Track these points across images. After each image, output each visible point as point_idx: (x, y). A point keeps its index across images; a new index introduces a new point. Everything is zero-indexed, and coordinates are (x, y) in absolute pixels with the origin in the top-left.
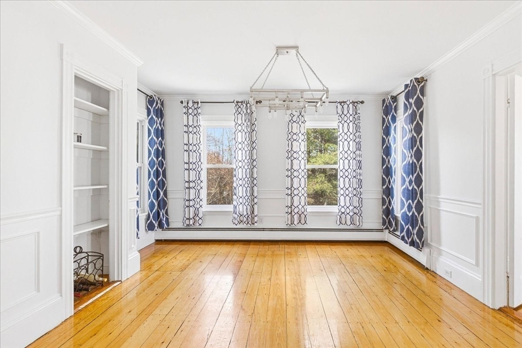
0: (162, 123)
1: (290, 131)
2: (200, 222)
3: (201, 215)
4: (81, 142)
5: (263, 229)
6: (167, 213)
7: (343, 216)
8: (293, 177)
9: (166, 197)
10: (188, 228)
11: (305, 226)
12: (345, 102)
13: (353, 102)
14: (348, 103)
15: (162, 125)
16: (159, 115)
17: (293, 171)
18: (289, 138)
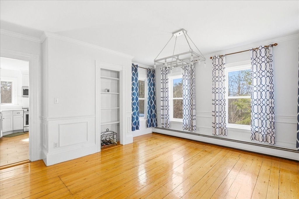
0: (154, 80)
1: (214, 75)
2: (168, 126)
3: (168, 123)
4: (109, 92)
5: (199, 135)
6: (156, 120)
7: (257, 134)
8: (216, 104)
9: (156, 113)
10: (163, 128)
11: (225, 137)
12: (258, 48)
13: (265, 47)
14: (260, 48)
15: (154, 81)
16: (152, 76)
17: (216, 100)
18: (214, 80)
